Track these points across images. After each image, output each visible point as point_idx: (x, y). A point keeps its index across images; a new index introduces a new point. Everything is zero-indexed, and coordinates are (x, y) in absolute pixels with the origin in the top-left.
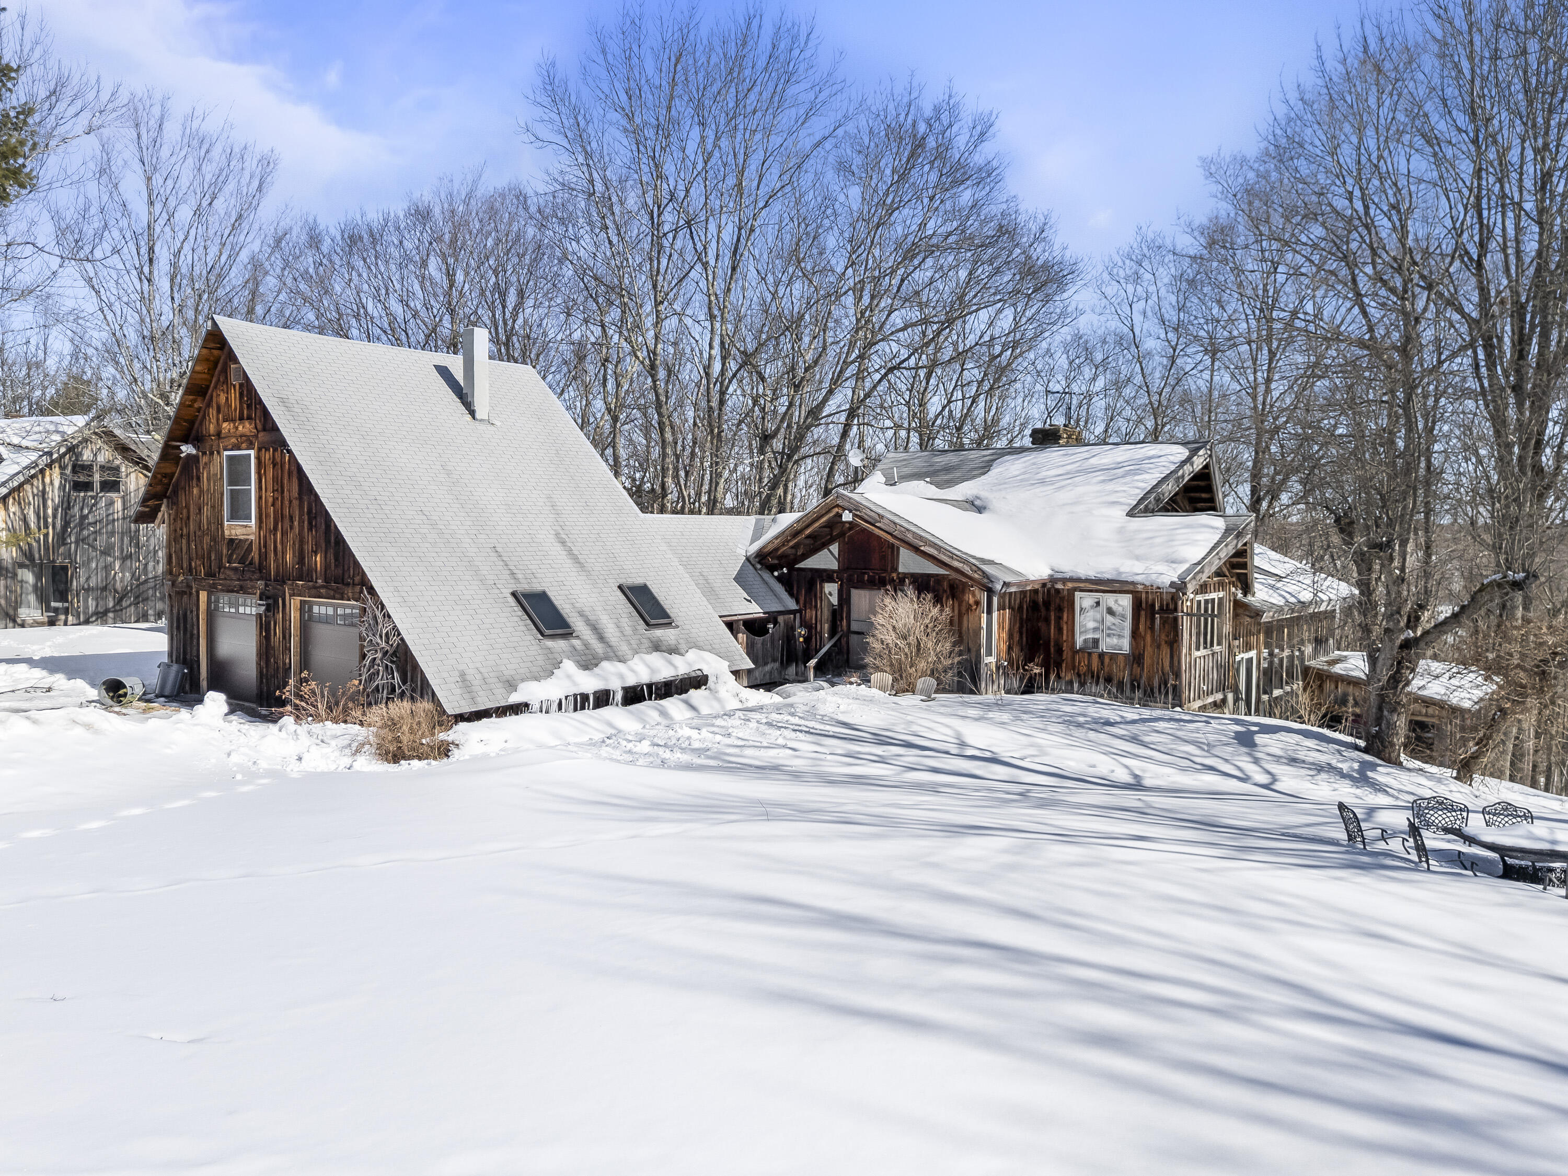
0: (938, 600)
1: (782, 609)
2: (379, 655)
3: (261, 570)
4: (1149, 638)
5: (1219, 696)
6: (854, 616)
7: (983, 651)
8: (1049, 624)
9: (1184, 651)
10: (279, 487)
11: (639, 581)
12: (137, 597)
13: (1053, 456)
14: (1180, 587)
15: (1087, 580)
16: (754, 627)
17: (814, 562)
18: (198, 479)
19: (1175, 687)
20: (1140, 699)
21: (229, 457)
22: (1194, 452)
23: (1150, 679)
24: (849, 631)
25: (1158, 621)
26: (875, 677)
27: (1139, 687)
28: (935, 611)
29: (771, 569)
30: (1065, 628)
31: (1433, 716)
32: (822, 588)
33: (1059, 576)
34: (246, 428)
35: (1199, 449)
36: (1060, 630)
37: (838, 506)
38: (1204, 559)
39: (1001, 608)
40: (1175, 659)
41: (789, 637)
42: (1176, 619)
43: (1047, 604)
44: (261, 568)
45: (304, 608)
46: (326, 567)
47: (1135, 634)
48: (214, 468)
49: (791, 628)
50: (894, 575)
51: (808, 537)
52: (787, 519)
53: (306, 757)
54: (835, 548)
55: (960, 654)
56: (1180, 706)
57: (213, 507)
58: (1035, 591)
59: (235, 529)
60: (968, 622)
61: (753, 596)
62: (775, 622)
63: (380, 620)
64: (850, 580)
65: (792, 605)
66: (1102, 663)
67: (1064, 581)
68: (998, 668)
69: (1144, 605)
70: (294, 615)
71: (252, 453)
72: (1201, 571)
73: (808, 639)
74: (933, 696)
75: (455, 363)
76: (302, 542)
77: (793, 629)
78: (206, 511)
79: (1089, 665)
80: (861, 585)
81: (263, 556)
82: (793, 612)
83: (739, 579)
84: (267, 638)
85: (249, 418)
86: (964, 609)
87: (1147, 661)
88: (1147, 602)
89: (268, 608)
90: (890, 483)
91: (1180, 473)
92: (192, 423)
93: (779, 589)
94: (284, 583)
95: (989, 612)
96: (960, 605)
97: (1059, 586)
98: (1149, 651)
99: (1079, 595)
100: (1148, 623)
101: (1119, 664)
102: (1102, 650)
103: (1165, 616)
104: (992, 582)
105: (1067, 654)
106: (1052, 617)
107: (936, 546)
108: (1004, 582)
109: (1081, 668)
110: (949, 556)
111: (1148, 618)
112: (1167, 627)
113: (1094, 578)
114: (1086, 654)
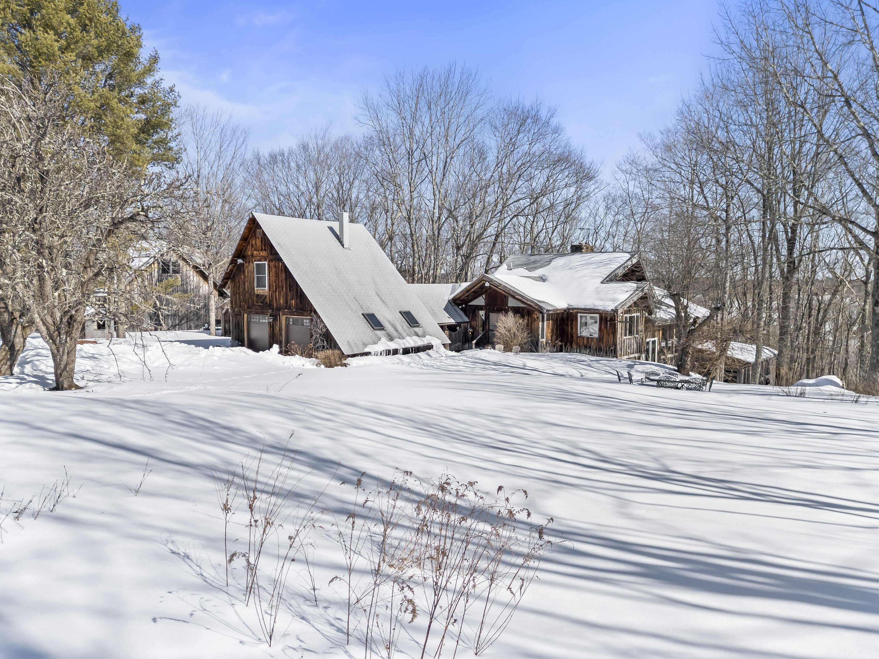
0: (523, 317)
1: (462, 321)
2: (318, 335)
3: (270, 306)
4: (605, 331)
5: (637, 355)
6: (490, 323)
7: (540, 336)
8: (568, 326)
9: (619, 336)
10: (277, 275)
11: (407, 310)
12: (187, 319)
13: (577, 257)
14: (615, 311)
15: (581, 309)
16: (451, 328)
17: (475, 303)
18: (244, 272)
19: (614, 350)
20: (597, 354)
21: (256, 264)
22: (632, 256)
23: (605, 347)
24: (489, 330)
25: (608, 325)
26: (497, 346)
28: (521, 321)
29: (458, 305)
30: (574, 328)
32: (478, 313)
33: (571, 307)
34: (263, 253)
35: (635, 255)
36: (572, 329)
37: (484, 280)
38: (626, 300)
39: (548, 320)
40: (615, 340)
41: (466, 332)
42: (615, 324)
43: (567, 318)
44: (270, 305)
45: (287, 320)
46: (297, 304)
47: (600, 330)
48: (250, 268)
49: (466, 329)
50: (506, 307)
51: (473, 292)
52: (465, 285)
53: (305, 365)
54: (484, 296)
55: (531, 337)
56: (617, 358)
57: (250, 282)
58: (563, 313)
59: (258, 291)
60: (534, 325)
61: (451, 316)
62: (460, 327)
63: (319, 323)
64: (489, 309)
65: (467, 319)
67: (573, 309)
68: (546, 343)
70: (284, 322)
71: (266, 263)
72: (625, 305)
73: (473, 333)
74: (519, 353)
75: (336, 225)
76: (287, 296)
77: (467, 329)
78: (247, 284)
79: (583, 342)
80: (494, 311)
81: (271, 301)
82: (467, 322)
83: (446, 309)
84: (273, 331)
85: (265, 250)
87: (605, 340)
88: (605, 317)
89: (273, 320)
90: (510, 269)
91: (626, 265)
92: (241, 251)
93: (462, 313)
94: (279, 310)
95: (543, 321)
96: (531, 319)
97: (571, 311)
98: (605, 336)
99: (579, 315)
100: (605, 325)
101: (594, 341)
102: (588, 336)
103: (611, 322)
104: (542, 309)
105: (575, 338)
106: (569, 324)
107: (521, 296)
108: (547, 310)
109: (580, 344)
110: (526, 300)
111: (605, 323)
112: (612, 327)
113: (583, 308)
114: (582, 338)
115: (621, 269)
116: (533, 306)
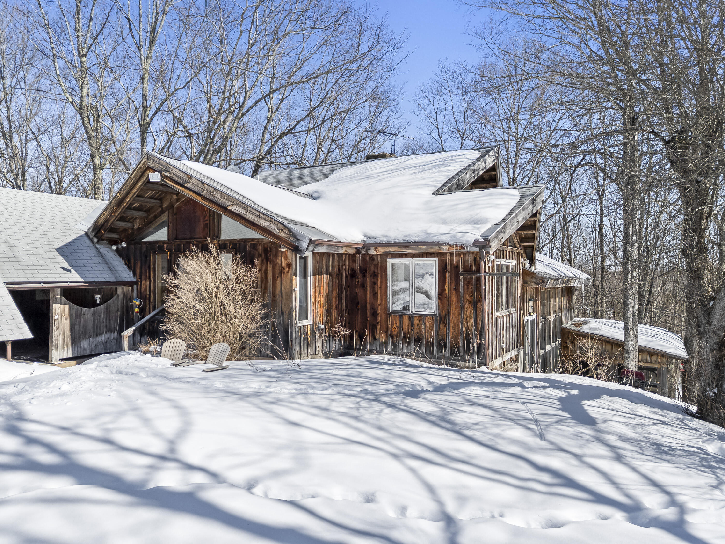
1: (120, 280)
4: (454, 299)
5: (513, 353)
7: (296, 314)
8: (365, 291)
9: (487, 310)
14: (483, 246)
15: (396, 244)
19: (479, 347)
20: (447, 358)
22: (485, 154)
23: (456, 338)
25: (462, 283)
26: (168, 344)
27: (445, 347)
29: (109, 243)
30: (379, 292)
31: (656, 363)
32: (154, 259)
33: (371, 241)
35: (489, 151)
36: (374, 294)
37: (149, 168)
38: (504, 220)
39: (317, 272)
40: (479, 318)
42: (479, 280)
43: (364, 271)
47: (441, 294)
50: (216, 243)
55: (270, 316)
56: (485, 365)
58: (352, 257)
60: (281, 284)
65: (129, 276)
66: (412, 325)
67: (377, 245)
69: (449, 268)
72: (503, 231)
74: (225, 364)
77: (131, 300)
79: (401, 326)
82: (130, 284)
83: (64, 250)
86: (277, 271)
87: (453, 321)
88: (451, 264)
91: (476, 166)
93: (118, 261)
95: (305, 275)
96: (273, 269)
97: (372, 252)
98: (454, 311)
99: (390, 261)
100: (453, 285)
101: (427, 324)
102: (412, 312)
103: (469, 277)
104: (298, 240)
105: (381, 316)
106: (368, 283)
107: (243, 205)
108: (310, 240)
109: (393, 330)
110: (256, 215)
111: (453, 279)
112: (470, 288)
113: (402, 241)
114: (398, 317)
115: (469, 172)
116: (273, 231)
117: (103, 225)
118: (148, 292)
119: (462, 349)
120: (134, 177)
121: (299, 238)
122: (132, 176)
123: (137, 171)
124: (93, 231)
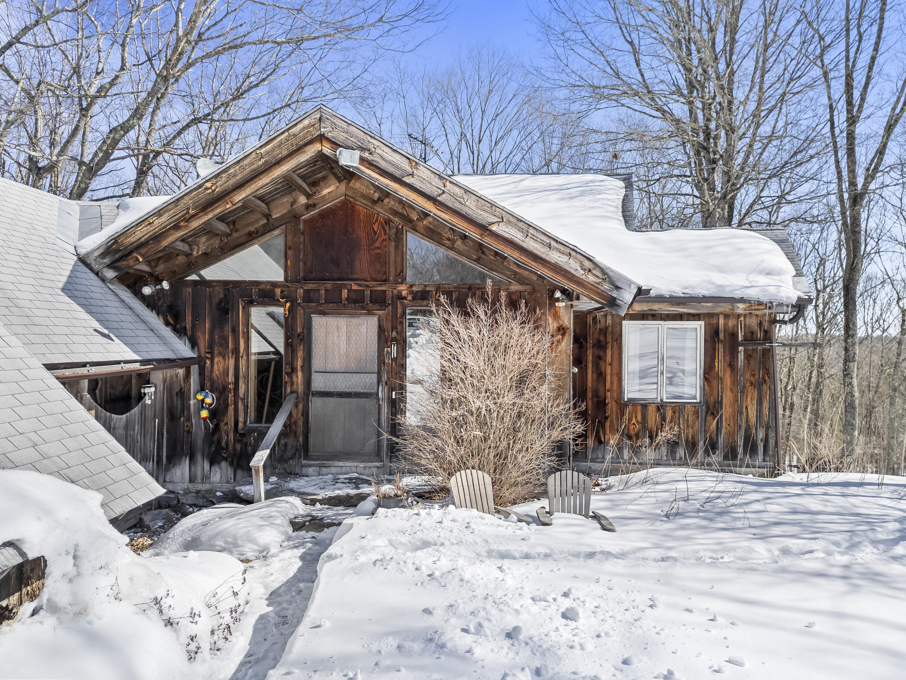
1: (159, 356)
4: (728, 380)
6: (317, 363)
16: (113, 391)
23: (731, 436)
25: (741, 356)
27: (716, 448)
29: (136, 280)
30: (608, 371)
32: (248, 316)
36: (600, 375)
37: (321, 138)
40: (765, 405)
42: (765, 352)
47: (708, 373)
49: (179, 394)
50: (403, 289)
62: (155, 381)
64: (308, 298)
65: (180, 348)
66: (663, 418)
69: (721, 336)
77: (184, 394)
79: (644, 422)
80: (334, 308)
82: (186, 363)
83: (72, 293)
88: (725, 331)
93: (153, 319)
98: (729, 397)
99: (627, 324)
100: (728, 359)
101: (686, 417)
102: (662, 400)
103: (750, 348)
104: (617, 288)
105: (612, 408)
106: (590, 358)
107: (521, 224)
108: (639, 289)
109: (632, 427)
110: (542, 243)
111: (727, 352)
112: (752, 363)
113: (682, 295)
114: (639, 408)
116: (573, 272)
117: (140, 246)
118: (231, 378)
119: (740, 450)
120: (267, 153)
121: (619, 284)
122: (263, 151)
123: (281, 143)
124: (103, 255)
